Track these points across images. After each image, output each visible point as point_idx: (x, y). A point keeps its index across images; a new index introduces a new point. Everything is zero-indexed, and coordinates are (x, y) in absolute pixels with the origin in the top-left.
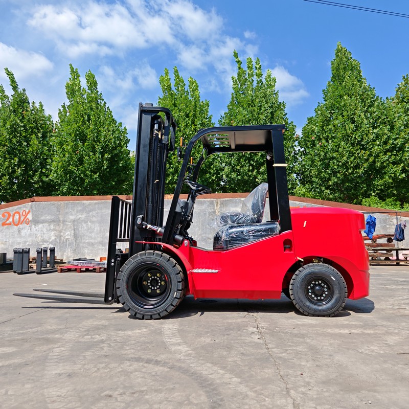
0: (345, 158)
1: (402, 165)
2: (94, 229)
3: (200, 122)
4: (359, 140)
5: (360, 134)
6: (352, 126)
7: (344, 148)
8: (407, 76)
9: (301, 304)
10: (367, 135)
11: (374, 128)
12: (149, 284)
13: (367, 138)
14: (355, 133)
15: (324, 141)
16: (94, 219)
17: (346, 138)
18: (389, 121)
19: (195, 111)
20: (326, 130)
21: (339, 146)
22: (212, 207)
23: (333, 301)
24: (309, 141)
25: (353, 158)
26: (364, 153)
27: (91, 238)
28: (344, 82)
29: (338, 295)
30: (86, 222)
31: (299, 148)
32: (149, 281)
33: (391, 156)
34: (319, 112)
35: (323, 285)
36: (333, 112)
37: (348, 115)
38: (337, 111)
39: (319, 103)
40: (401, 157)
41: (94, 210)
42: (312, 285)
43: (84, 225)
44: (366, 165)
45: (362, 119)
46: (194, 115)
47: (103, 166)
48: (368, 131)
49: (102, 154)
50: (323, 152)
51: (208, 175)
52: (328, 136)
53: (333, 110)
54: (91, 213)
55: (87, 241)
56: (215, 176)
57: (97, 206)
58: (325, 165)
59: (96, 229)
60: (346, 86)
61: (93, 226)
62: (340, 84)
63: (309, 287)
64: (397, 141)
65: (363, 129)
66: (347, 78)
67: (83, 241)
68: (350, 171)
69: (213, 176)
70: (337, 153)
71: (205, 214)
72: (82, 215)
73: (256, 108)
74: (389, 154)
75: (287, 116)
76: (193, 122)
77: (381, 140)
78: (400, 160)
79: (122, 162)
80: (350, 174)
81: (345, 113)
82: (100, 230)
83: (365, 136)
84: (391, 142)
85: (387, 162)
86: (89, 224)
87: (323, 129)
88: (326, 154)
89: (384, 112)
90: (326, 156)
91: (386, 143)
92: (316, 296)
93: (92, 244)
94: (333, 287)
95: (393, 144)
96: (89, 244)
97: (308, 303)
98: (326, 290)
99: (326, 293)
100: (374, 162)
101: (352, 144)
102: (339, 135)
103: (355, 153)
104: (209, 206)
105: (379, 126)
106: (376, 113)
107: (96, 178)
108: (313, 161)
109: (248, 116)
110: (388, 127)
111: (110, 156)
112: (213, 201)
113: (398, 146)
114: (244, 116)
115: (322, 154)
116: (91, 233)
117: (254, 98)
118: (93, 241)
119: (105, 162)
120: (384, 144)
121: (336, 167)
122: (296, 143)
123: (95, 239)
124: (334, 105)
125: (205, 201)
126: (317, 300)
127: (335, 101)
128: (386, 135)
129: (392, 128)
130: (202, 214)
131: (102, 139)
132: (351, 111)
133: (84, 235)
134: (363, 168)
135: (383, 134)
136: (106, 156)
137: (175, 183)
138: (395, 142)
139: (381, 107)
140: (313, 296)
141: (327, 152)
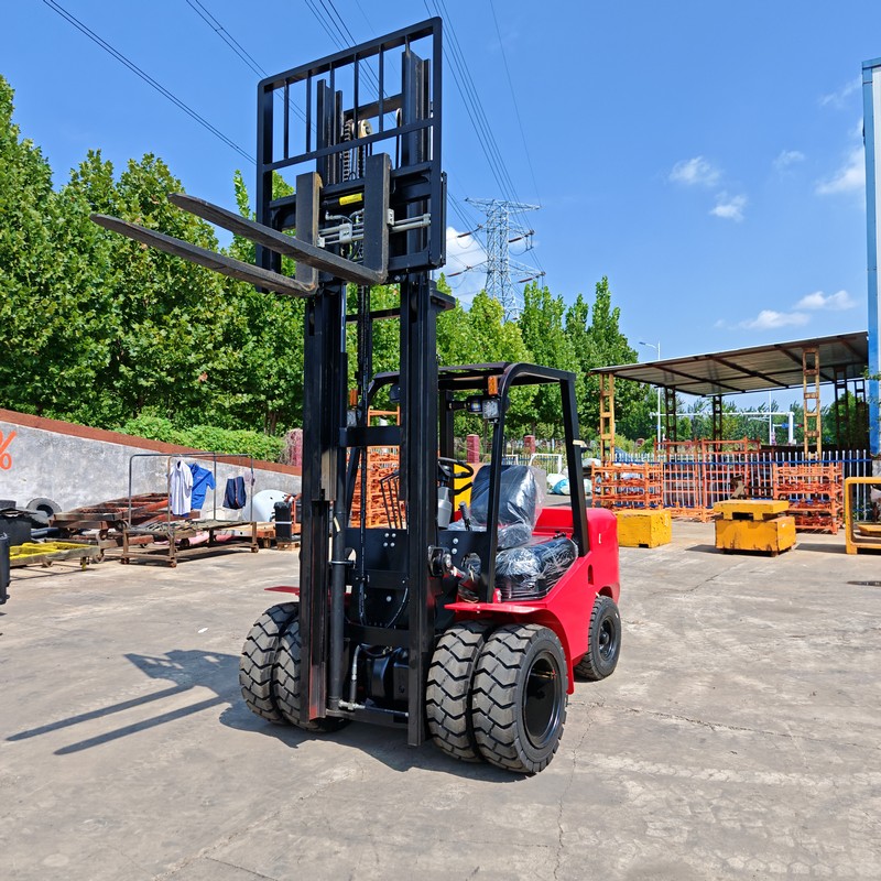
9: (598, 665)
64: (100, 291)
77: (73, 282)
78: (103, 329)
85: (82, 331)
97: (603, 661)
100: (61, 325)
113: (101, 301)
120: (78, 292)
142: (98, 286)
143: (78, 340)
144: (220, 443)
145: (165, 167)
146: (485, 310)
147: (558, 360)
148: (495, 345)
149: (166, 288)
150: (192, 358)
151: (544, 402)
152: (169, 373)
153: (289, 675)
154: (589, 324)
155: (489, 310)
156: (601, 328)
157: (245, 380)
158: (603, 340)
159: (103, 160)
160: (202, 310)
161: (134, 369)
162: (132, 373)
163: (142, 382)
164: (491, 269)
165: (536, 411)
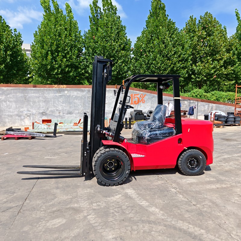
0: (159, 64)
1: (187, 69)
2: (12, 106)
3: (74, 35)
4: (167, 54)
5: (167, 51)
6: (163, 46)
7: (159, 58)
8: (193, 16)
9: (185, 170)
10: (171, 51)
11: (174, 47)
12: (108, 165)
13: (171, 54)
14: (165, 50)
15: (147, 53)
16: (11, 100)
17: (160, 52)
18: (182, 44)
19: (71, 27)
20: (149, 47)
21: (156, 57)
22: (89, 94)
23: (199, 168)
24: (139, 52)
25: (163, 65)
26: (169, 62)
27: (10, 112)
28: (159, 18)
29: (202, 165)
30: (5, 102)
31: (134, 56)
32: (108, 164)
33: (181, 64)
34: (145, 35)
35: (195, 160)
36: (153, 35)
37: (161, 39)
38: (155, 35)
39: (144, 28)
40: (186, 65)
41: (10, 94)
42: (189, 160)
43: (4, 103)
44: (169, 69)
45: (169, 42)
46: (70, 30)
47: (7, 60)
48: (172, 49)
49: (6, 51)
50: (147, 59)
51: (80, 70)
52: (150, 50)
53: (153, 34)
54: (9, 96)
55: (7, 114)
56: (84, 70)
57: (12, 91)
58: (148, 68)
59: (13, 106)
60: (160, 20)
61: (11, 104)
62: (157, 18)
63: (188, 161)
64: (185, 56)
65: (169, 48)
66: (161, 15)
67: (4, 114)
68: (161, 72)
69: (83, 70)
70: (155, 61)
71: (85, 98)
72: (2, 97)
73: (109, 29)
74: (181, 63)
75: (126, 35)
76: (70, 35)
77: (177, 55)
78: (186, 66)
79: (19, 57)
80: (161, 73)
81: (160, 37)
82: (16, 107)
83: (169, 52)
84: (182, 56)
85: (180, 67)
86: (8, 103)
87: (147, 46)
88: (149, 61)
89: (179, 38)
90: (149, 62)
91: (179, 56)
92: (191, 166)
93: (11, 116)
94: (200, 161)
95: (183, 57)
96: (8, 116)
97: (188, 170)
98: (196, 162)
99: (196, 164)
100: (173, 67)
101: (163, 56)
102: (156, 50)
103: (164, 62)
104: (87, 93)
105: (177, 46)
106: (176, 38)
107: (3, 68)
108: (141, 65)
109: (104, 34)
110: (181, 47)
111: (11, 53)
112: (90, 90)
113: (185, 58)
114: (102, 34)
115: (147, 61)
116: (9, 108)
117: (108, 21)
118: (11, 114)
119: (8, 57)
120: (179, 57)
121: (154, 69)
122: (132, 52)
123: (13, 112)
124: (153, 31)
125: (85, 90)
126: (192, 167)
127: (154, 29)
128: (180, 52)
129: (183, 48)
130: (83, 98)
131: (5, 41)
132: (163, 36)
133: (5, 110)
134: (168, 71)
135: (179, 51)
136: (8, 53)
137: (59, 74)
138: (184, 56)
139: (178, 35)
140: (190, 166)
141: (149, 60)
142: (184, 55)
143: (178, 70)
144: (220, 96)
145: (211, 15)
149: (207, 51)
150: (212, 71)
152: (205, 76)
157: (234, 76)
159: (194, 18)
160: (218, 56)
161: (195, 76)
162: (195, 77)
163: (198, 79)
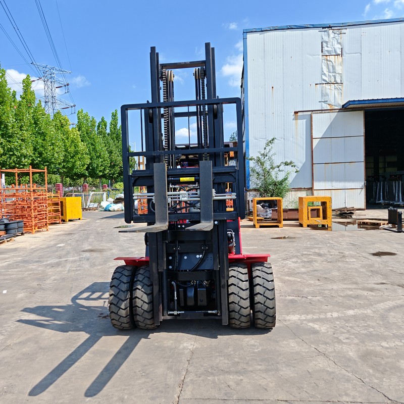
146: (60, 121)
147: (97, 147)
148: (67, 139)
151: (91, 168)
153: (144, 302)
154: (108, 131)
155: (62, 121)
156: (114, 134)
158: (115, 139)
164: (47, 100)
165: (87, 171)
